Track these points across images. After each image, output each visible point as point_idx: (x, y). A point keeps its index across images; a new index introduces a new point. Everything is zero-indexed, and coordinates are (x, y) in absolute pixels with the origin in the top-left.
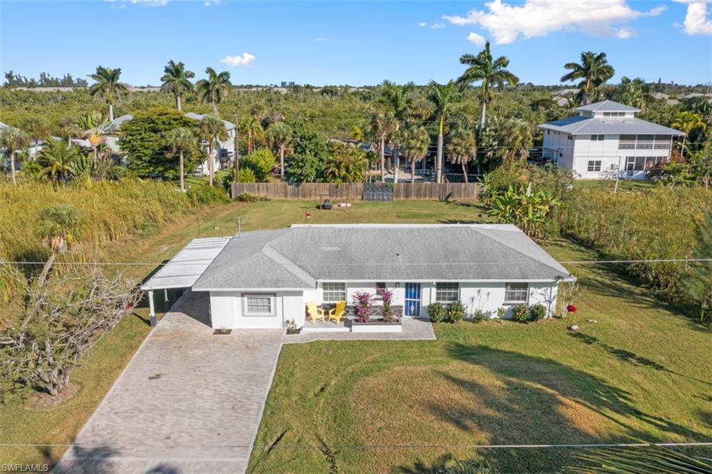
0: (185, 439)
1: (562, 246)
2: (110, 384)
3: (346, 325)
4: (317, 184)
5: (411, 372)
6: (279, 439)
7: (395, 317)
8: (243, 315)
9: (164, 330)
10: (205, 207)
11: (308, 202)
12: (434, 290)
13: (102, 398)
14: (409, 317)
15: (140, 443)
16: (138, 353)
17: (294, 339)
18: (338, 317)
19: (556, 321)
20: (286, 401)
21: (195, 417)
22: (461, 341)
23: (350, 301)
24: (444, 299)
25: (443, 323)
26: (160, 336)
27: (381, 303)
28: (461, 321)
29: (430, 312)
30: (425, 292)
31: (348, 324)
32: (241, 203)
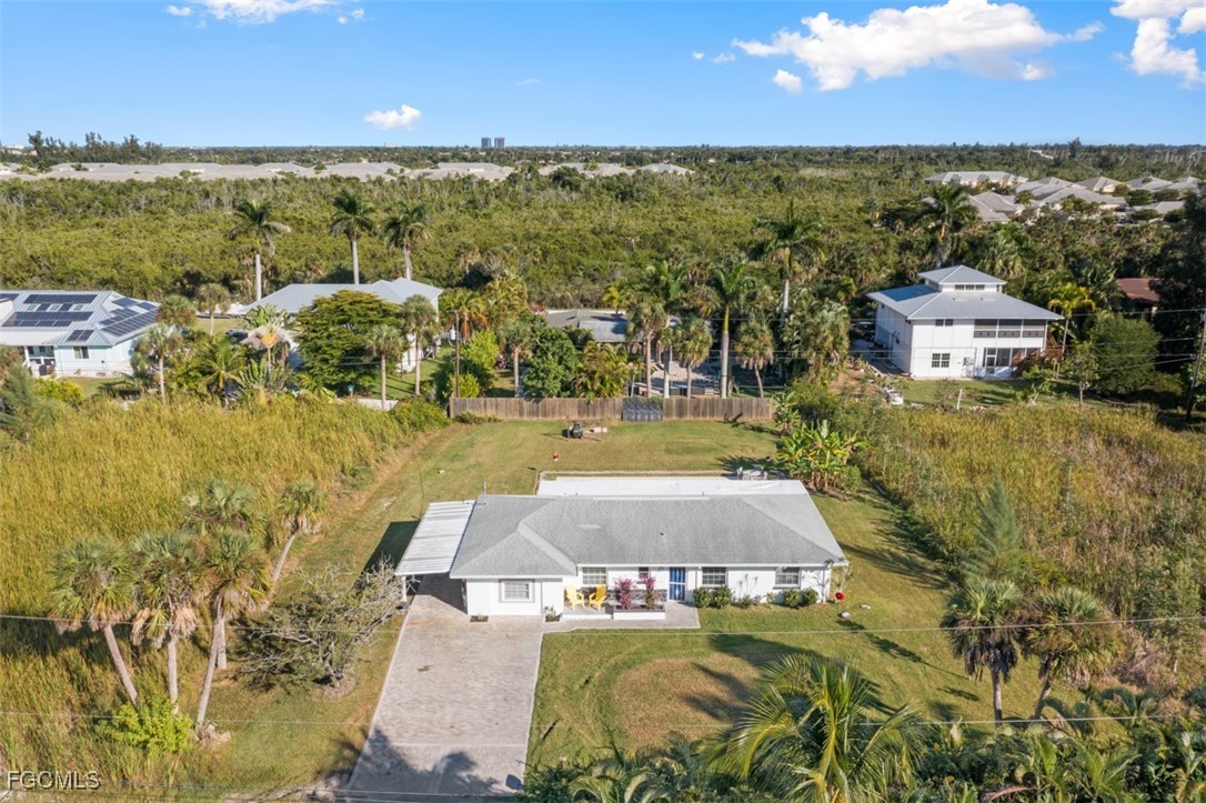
0: (468, 728)
1: (863, 500)
2: (383, 675)
3: (607, 612)
4: (562, 399)
5: (672, 664)
6: (551, 728)
7: (659, 603)
8: (500, 601)
9: (418, 617)
10: (420, 435)
11: (551, 424)
12: (700, 574)
13: (380, 690)
14: (673, 601)
15: (429, 732)
16: (398, 644)
17: (553, 627)
18: (598, 603)
19: (829, 606)
20: (554, 693)
21: (471, 708)
22: (726, 631)
23: (612, 585)
24: (711, 582)
25: (710, 609)
26: (417, 623)
27: (643, 587)
28: (729, 605)
29: (695, 597)
30: (690, 575)
31: (609, 609)
32: (464, 426)
